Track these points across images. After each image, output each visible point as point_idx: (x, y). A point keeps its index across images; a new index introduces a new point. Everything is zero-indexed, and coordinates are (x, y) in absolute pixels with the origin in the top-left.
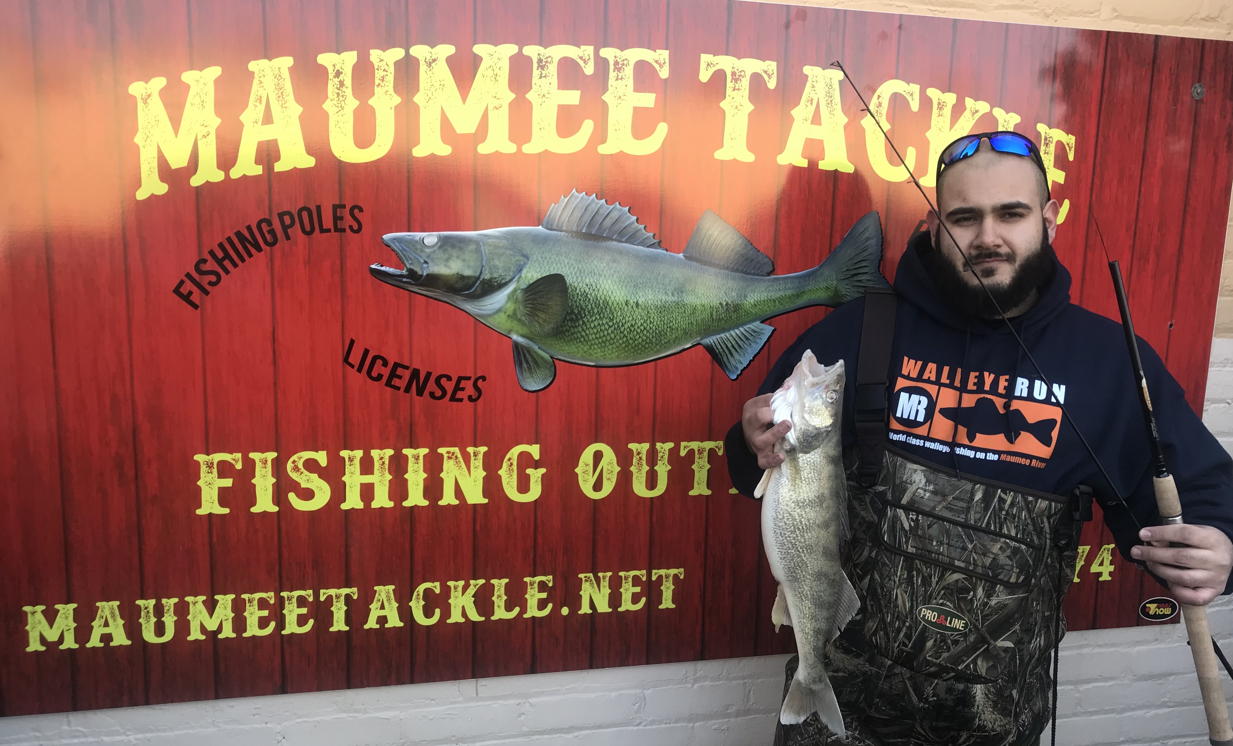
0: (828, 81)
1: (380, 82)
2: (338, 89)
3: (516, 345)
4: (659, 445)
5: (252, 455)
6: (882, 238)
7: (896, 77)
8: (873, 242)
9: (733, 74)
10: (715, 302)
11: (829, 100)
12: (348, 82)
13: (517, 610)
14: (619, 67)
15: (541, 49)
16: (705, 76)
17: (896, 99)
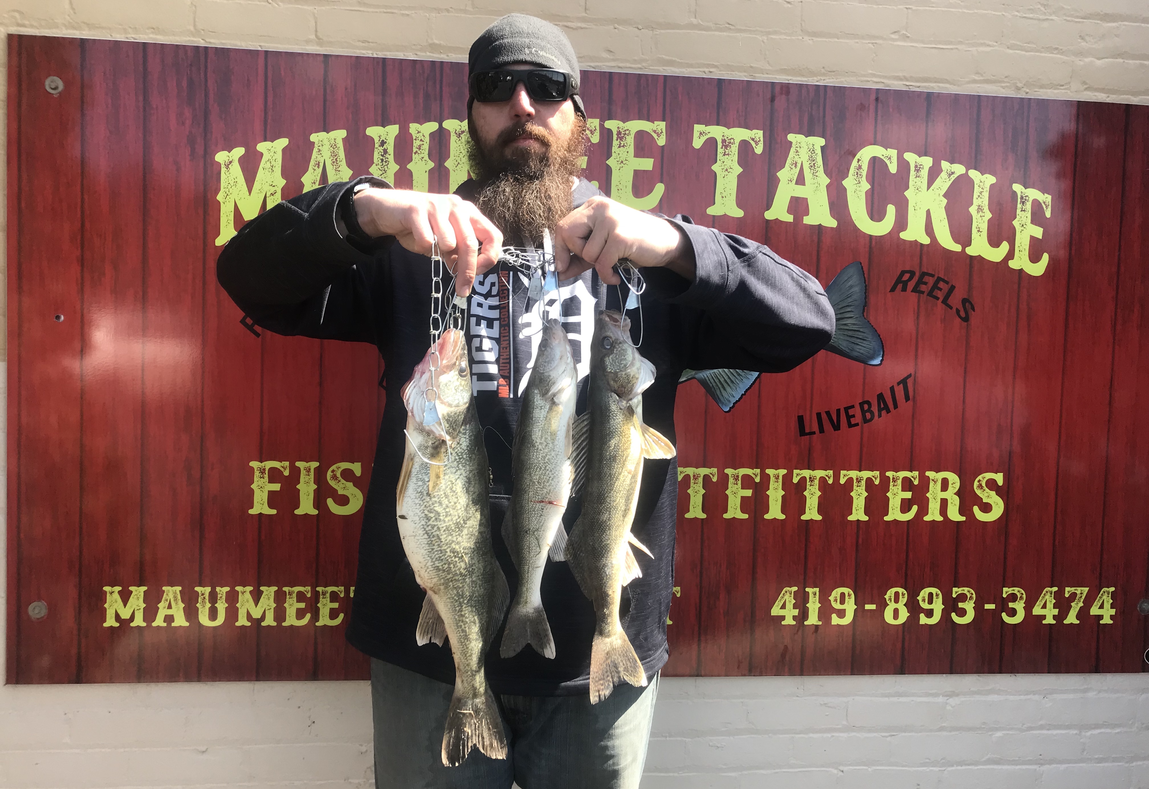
0: (811, 147)
1: (418, 150)
2: (382, 156)
5: (298, 464)
6: (866, 286)
7: (875, 142)
8: (856, 289)
9: (724, 141)
11: (812, 163)
12: (391, 150)
14: (621, 136)
16: (697, 143)
17: (875, 161)
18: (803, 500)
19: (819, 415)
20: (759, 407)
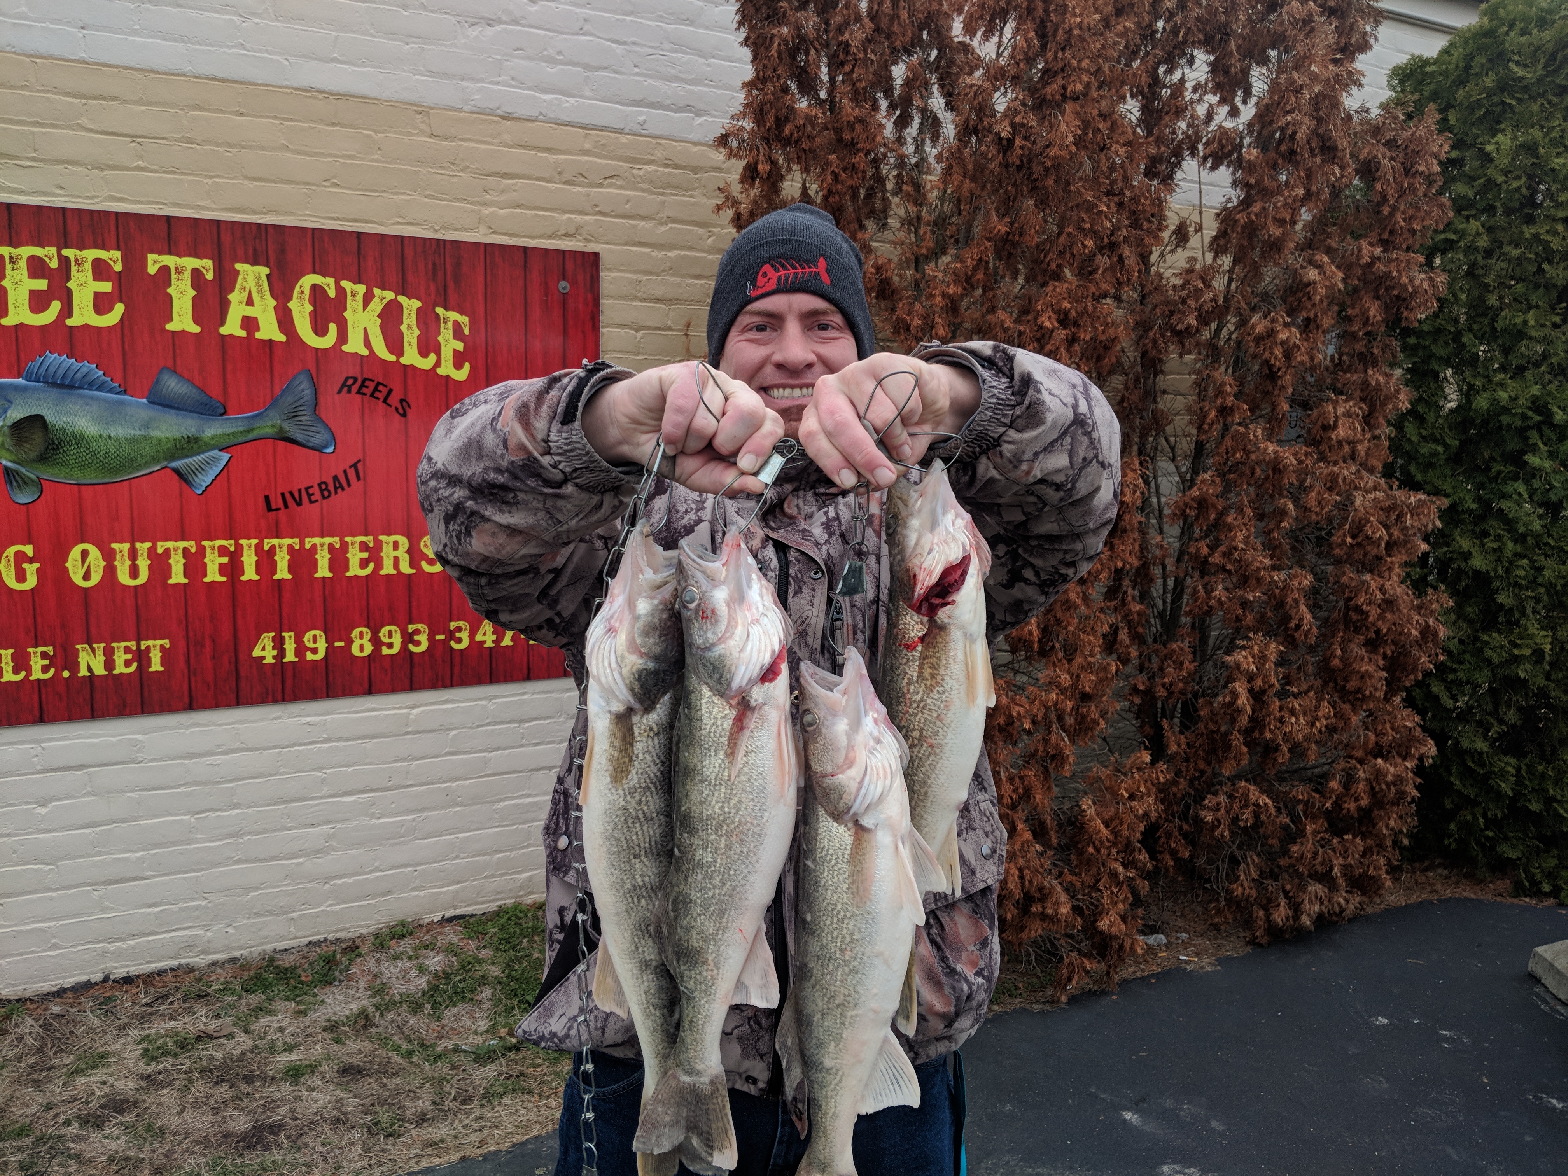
0: (257, 274)
3: (6, 469)
4: (138, 545)
6: (316, 389)
7: (314, 272)
8: (307, 392)
9: (177, 268)
10: (178, 435)
11: (259, 288)
13: (23, 674)
14: (79, 263)
15: (12, 250)
16: (152, 269)
17: (315, 288)
18: (274, 563)
19: (283, 495)
20: (229, 489)
